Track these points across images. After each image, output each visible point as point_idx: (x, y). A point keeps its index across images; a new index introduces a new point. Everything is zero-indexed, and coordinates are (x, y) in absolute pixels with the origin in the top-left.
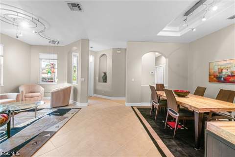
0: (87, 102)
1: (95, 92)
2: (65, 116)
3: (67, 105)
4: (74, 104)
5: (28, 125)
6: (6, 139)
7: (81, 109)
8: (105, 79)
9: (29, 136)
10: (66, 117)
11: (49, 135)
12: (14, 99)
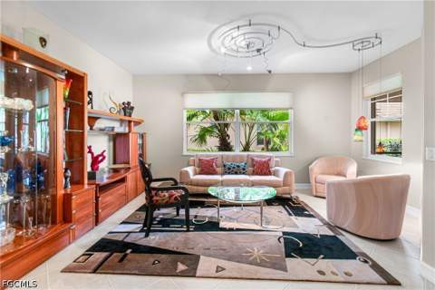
5: (230, 230)
6: (182, 231)
11: (181, 268)
12: (281, 179)
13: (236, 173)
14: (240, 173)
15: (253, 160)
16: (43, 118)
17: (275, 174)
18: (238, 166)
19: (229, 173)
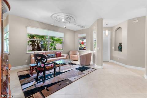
0: (102, 65)
1: (112, 58)
2: (84, 72)
3: (89, 65)
4: (94, 65)
5: (65, 72)
6: (53, 77)
7: (96, 69)
8: (120, 48)
9: (61, 79)
10: (84, 74)
11: (68, 82)
12: (66, 57)
13: (52, 57)
14: (53, 57)
15: (56, 53)
16: (7, 38)
17: (63, 56)
18: (53, 55)
19: (50, 58)
